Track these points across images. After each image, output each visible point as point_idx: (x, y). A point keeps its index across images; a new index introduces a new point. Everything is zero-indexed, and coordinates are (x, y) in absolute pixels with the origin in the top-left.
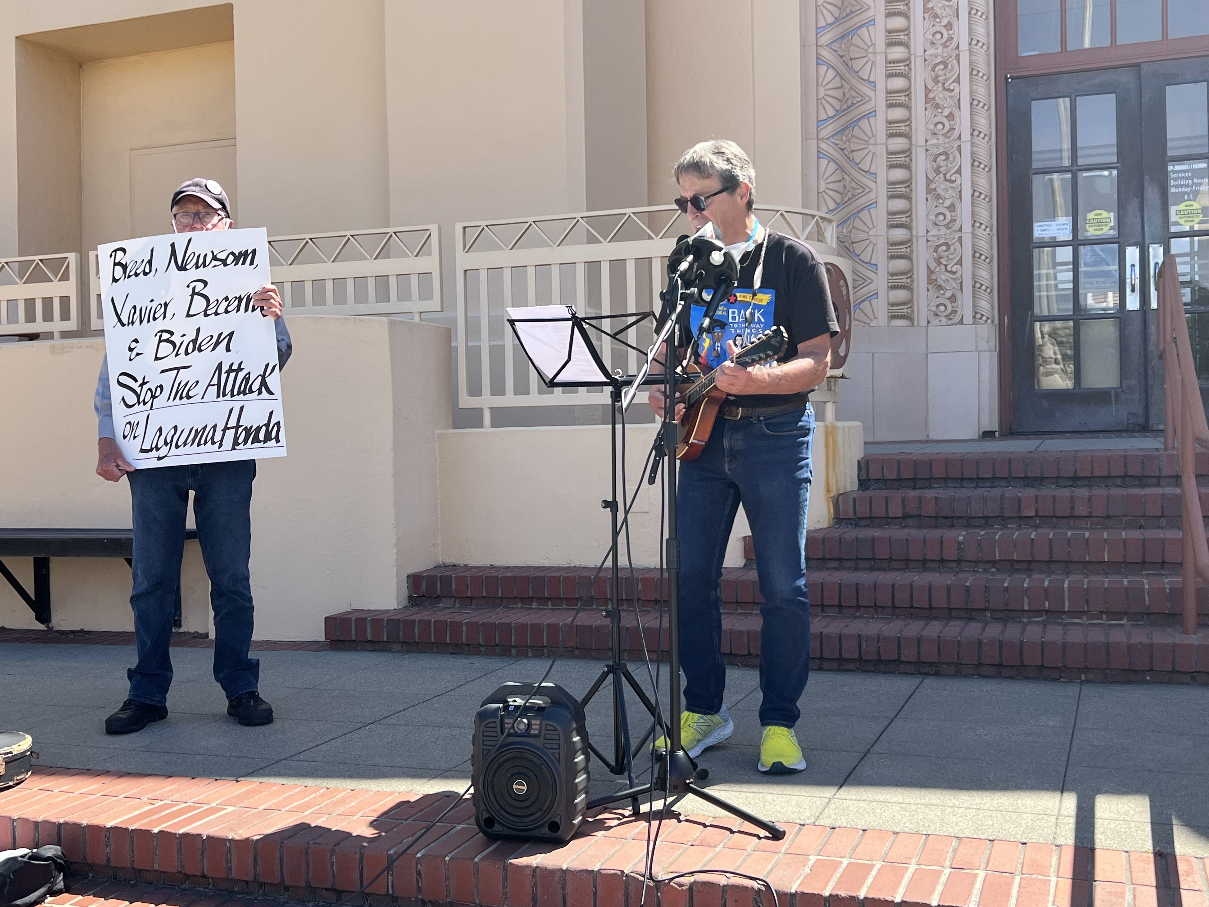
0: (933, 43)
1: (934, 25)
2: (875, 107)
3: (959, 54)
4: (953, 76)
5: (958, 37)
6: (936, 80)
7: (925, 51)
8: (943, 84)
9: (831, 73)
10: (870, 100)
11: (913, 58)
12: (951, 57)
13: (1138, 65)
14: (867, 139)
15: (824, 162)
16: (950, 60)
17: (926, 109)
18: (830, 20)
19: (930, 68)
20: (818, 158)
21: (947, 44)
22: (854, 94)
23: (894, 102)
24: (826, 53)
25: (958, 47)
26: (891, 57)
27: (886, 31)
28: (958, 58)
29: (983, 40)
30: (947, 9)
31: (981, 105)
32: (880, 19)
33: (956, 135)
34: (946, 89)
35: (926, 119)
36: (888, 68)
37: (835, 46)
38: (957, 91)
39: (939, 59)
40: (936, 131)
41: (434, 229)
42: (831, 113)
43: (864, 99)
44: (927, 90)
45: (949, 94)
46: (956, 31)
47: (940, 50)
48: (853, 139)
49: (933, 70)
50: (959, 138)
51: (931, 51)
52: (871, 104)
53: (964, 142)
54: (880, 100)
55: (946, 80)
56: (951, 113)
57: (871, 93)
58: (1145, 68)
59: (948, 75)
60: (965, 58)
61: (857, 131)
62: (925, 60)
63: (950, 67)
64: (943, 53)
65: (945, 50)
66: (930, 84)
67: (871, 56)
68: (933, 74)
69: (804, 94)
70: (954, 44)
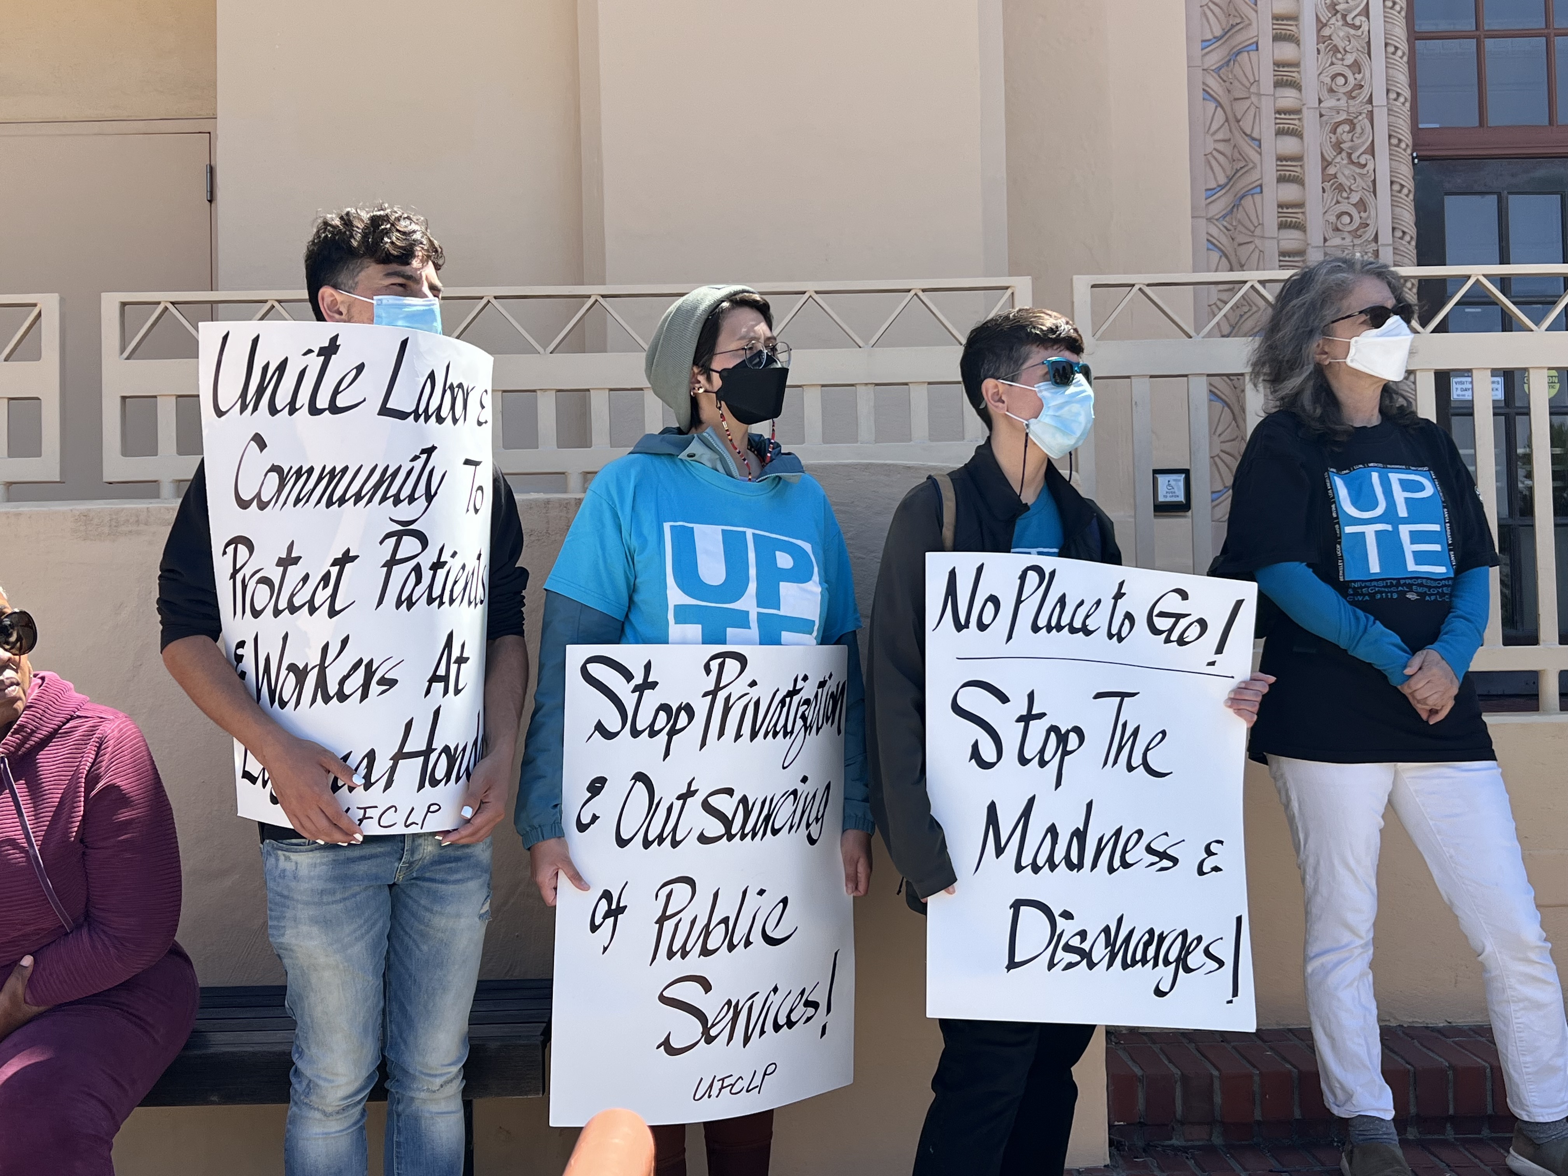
2: (1261, 178)
3: (1372, 112)
4: (1363, 143)
5: (1371, 85)
6: (1338, 147)
7: (1320, 101)
8: (1349, 155)
11: (1305, 109)
12: (1361, 114)
14: (1252, 228)
16: (1360, 118)
17: (1324, 191)
19: (1328, 128)
21: (1353, 94)
22: (1237, 155)
23: (1288, 173)
25: (1370, 101)
26: (1282, 103)
28: (1371, 116)
29: (1404, 94)
30: (1352, 40)
33: (1369, 234)
34: (1353, 163)
35: (1324, 207)
36: (1278, 121)
38: (1370, 167)
39: (1343, 116)
40: (1340, 226)
44: (1325, 163)
45: (1358, 170)
46: (1368, 75)
47: (1343, 103)
49: (1334, 131)
50: (1376, 239)
53: (1383, 245)
54: (1267, 169)
55: (1354, 149)
56: (1362, 200)
57: (1255, 157)
59: (1356, 142)
60: (1381, 117)
62: (1321, 116)
63: (1359, 130)
67: (1254, 99)
68: (1334, 140)
70: (1364, 95)
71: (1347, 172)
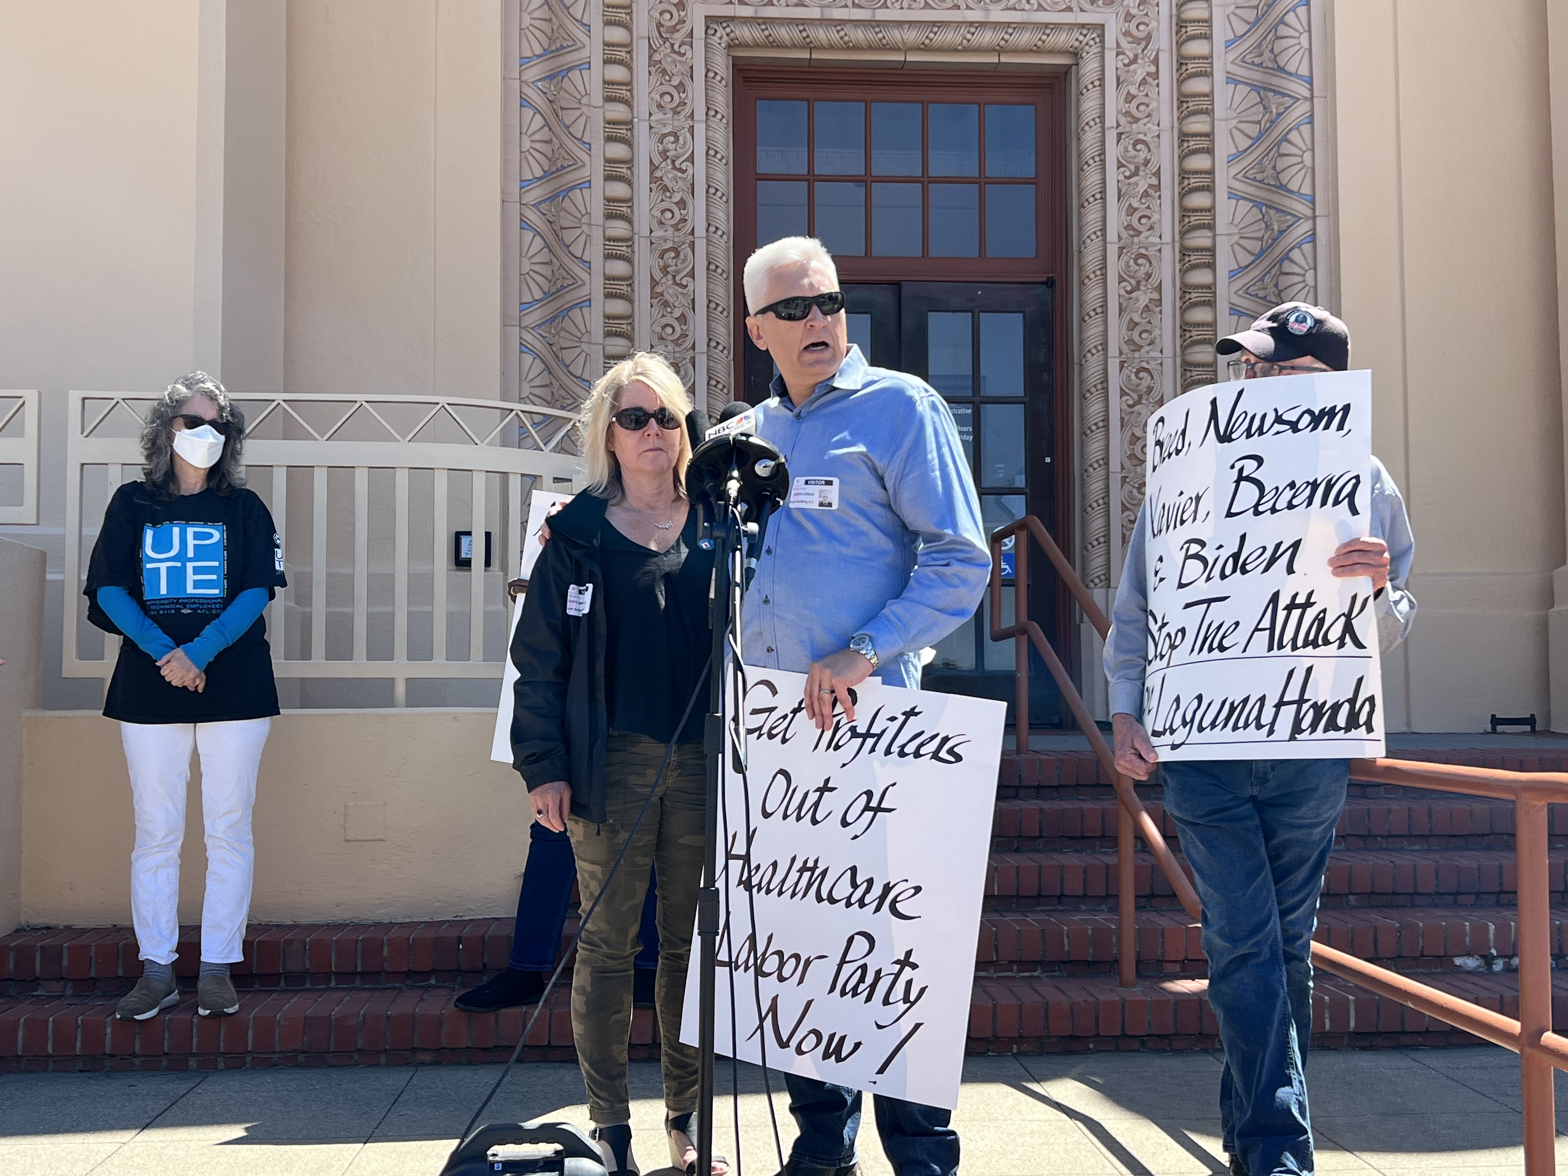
0: (661, 223)
1: (662, 200)
2: (590, 294)
3: (693, 242)
4: (686, 267)
5: (693, 220)
6: (665, 270)
7: (651, 231)
8: (674, 277)
9: (538, 243)
10: (584, 284)
11: (636, 238)
12: (684, 243)
13: (898, 284)
14: (579, 335)
15: (528, 359)
16: (683, 247)
17: (652, 306)
18: (539, 173)
19: (657, 254)
20: (521, 352)
21: (679, 227)
22: (565, 274)
23: (614, 291)
24: (532, 216)
25: (692, 233)
26: (611, 233)
27: (605, 198)
28: (692, 246)
29: (723, 227)
30: (679, 181)
31: (720, 309)
32: (598, 181)
33: (688, 343)
34: (677, 284)
35: (651, 319)
36: (607, 247)
37: (543, 207)
38: (690, 287)
39: (669, 245)
40: (664, 336)
41: (31, 397)
42: (538, 295)
43: (576, 283)
44: (654, 283)
45: (680, 290)
46: (691, 211)
47: (670, 231)
48: (563, 333)
49: (662, 257)
50: (693, 347)
51: (659, 233)
52: (585, 291)
53: (699, 353)
54: (596, 287)
55: (678, 272)
56: (683, 315)
57: (584, 275)
58: (906, 289)
59: (680, 266)
60: (701, 246)
61: (567, 323)
62: (652, 243)
63: (682, 256)
64: (674, 237)
65: (677, 233)
66: (658, 275)
67: (585, 228)
68: (661, 263)
69: (504, 266)
70: (688, 228)
71: (671, 292)
